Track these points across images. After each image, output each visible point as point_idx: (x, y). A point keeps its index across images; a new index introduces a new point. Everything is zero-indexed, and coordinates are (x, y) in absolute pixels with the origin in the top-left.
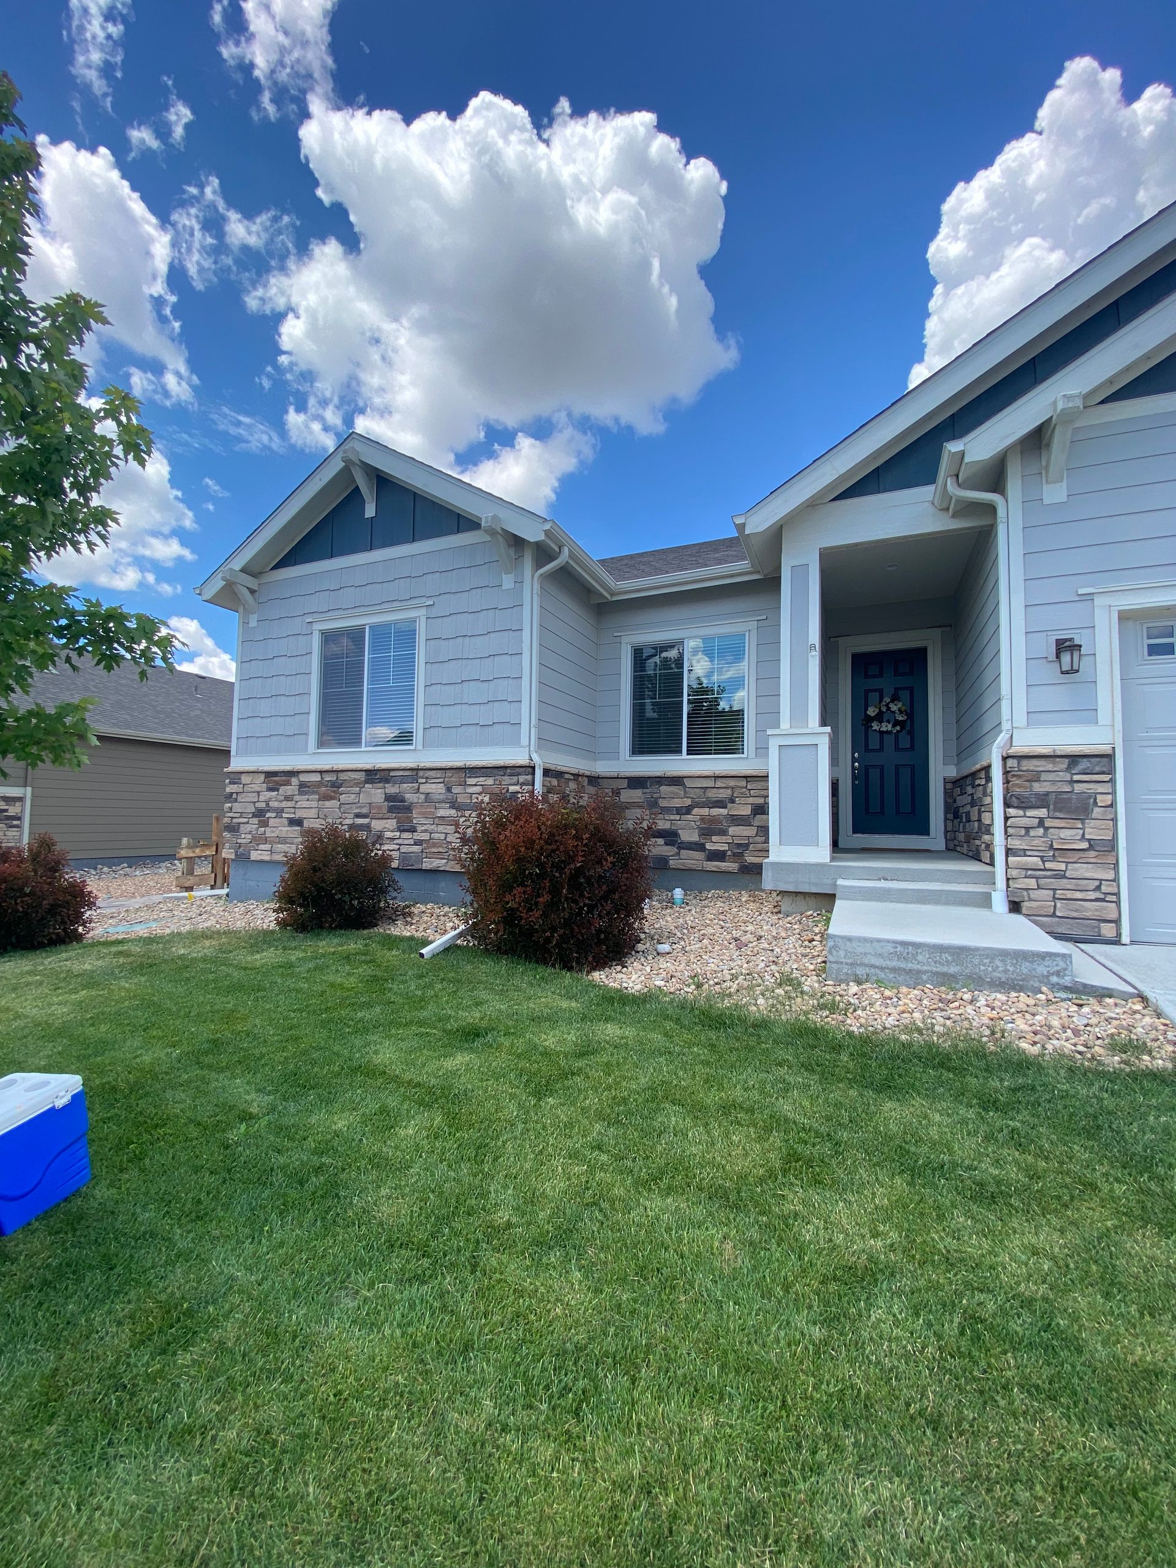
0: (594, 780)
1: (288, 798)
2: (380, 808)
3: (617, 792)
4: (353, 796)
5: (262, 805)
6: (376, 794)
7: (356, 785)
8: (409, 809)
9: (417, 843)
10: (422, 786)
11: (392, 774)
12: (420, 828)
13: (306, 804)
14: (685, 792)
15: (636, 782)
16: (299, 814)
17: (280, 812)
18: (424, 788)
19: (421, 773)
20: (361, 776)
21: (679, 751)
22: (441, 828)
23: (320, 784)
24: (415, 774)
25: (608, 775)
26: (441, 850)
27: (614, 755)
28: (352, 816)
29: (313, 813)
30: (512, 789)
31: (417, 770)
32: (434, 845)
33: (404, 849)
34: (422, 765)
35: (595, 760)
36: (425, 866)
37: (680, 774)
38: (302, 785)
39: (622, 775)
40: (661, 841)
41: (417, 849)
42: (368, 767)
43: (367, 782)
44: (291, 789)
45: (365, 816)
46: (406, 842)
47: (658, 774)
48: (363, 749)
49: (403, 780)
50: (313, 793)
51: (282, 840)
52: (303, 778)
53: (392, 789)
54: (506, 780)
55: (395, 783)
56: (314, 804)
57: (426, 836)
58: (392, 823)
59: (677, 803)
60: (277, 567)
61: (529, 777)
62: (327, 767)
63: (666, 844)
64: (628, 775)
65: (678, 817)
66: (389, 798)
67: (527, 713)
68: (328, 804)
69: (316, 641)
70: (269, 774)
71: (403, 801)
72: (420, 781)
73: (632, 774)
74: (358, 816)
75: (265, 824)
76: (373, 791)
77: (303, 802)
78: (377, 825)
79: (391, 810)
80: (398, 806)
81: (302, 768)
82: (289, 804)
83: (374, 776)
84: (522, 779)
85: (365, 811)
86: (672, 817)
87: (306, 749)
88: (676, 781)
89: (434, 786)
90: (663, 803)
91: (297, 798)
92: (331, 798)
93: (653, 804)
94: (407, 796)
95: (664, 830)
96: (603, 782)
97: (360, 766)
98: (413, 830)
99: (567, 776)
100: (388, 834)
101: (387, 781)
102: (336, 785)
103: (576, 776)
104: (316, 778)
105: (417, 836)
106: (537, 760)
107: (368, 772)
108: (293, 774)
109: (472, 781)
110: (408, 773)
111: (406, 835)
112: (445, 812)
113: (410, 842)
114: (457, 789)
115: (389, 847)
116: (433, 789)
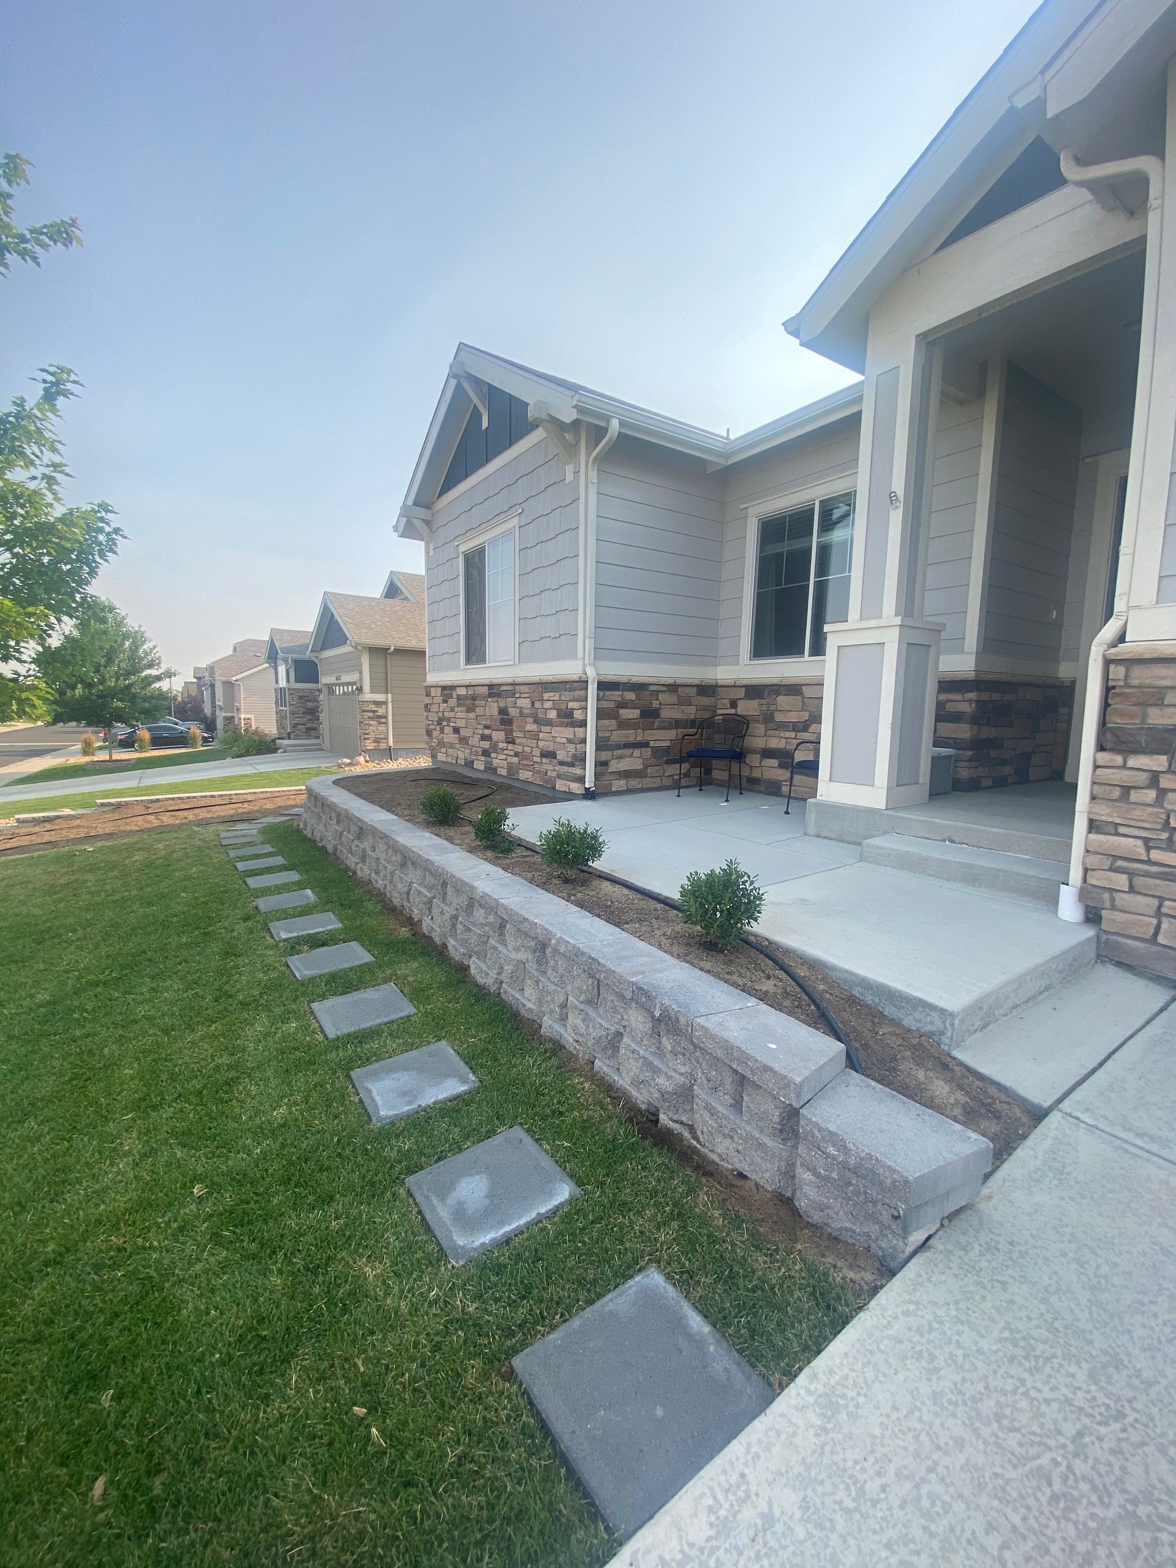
0: (707, 690)
1: (452, 710)
2: (496, 720)
3: (734, 704)
4: (482, 709)
5: (440, 715)
6: (494, 708)
7: (484, 698)
8: (510, 722)
9: (516, 754)
10: (519, 701)
11: (503, 688)
12: (517, 741)
13: (460, 715)
14: (803, 704)
15: (755, 691)
16: (458, 723)
17: (449, 720)
18: (519, 703)
19: (516, 688)
20: (485, 690)
21: (801, 652)
22: (529, 742)
23: (465, 697)
24: (514, 688)
25: (725, 683)
26: (530, 761)
27: (734, 659)
28: (482, 727)
29: (465, 723)
30: (571, 705)
31: (514, 684)
32: (525, 758)
33: (510, 759)
34: (519, 680)
35: (716, 666)
37: (798, 681)
38: (458, 698)
39: (738, 683)
40: (774, 762)
41: (515, 760)
42: (487, 682)
43: (490, 695)
44: (453, 702)
45: (488, 728)
46: (510, 753)
47: (775, 681)
48: (488, 665)
49: (507, 694)
50: (464, 705)
51: (451, 746)
52: (459, 691)
53: (502, 703)
54: (567, 695)
55: (503, 697)
56: (465, 715)
57: (519, 749)
58: (503, 735)
59: (793, 717)
60: (441, 494)
61: (582, 692)
62: (467, 683)
63: (781, 766)
64: (744, 682)
65: (793, 735)
67: (584, 623)
68: (470, 715)
69: (461, 561)
70: (444, 688)
71: (508, 714)
72: (519, 695)
73: (748, 682)
74: (486, 727)
75: (442, 731)
76: (492, 705)
77: (459, 713)
78: (496, 736)
79: (502, 722)
80: (505, 720)
81: (456, 683)
82: (451, 715)
83: (493, 690)
84: (577, 693)
85: (488, 722)
86: (788, 734)
87: (459, 667)
88: (793, 689)
89: (525, 700)
90: (779, 717)
91: (456, 709)
92: (472, 711)
93: (768, 718)
94: (510, 710)
95: (779, 750)
96: (722, 693)
97: (485, 681)
98: (513, 742)
99: (652, 688)
100: (501, 745)
101: (499, 695)
102: (474, 698)
103: (673, 688)
104: (462, 691)
105: (516, 748)
106: (591, 673)
107: (491, 686)
108: (453, 688)
109: (546, 696)
110: (510, 688)
111: (510, 746)
112: (531, 727)
113: (512, 753)
114: (537, 705)
115: (501, 757)
116: (524, 703)
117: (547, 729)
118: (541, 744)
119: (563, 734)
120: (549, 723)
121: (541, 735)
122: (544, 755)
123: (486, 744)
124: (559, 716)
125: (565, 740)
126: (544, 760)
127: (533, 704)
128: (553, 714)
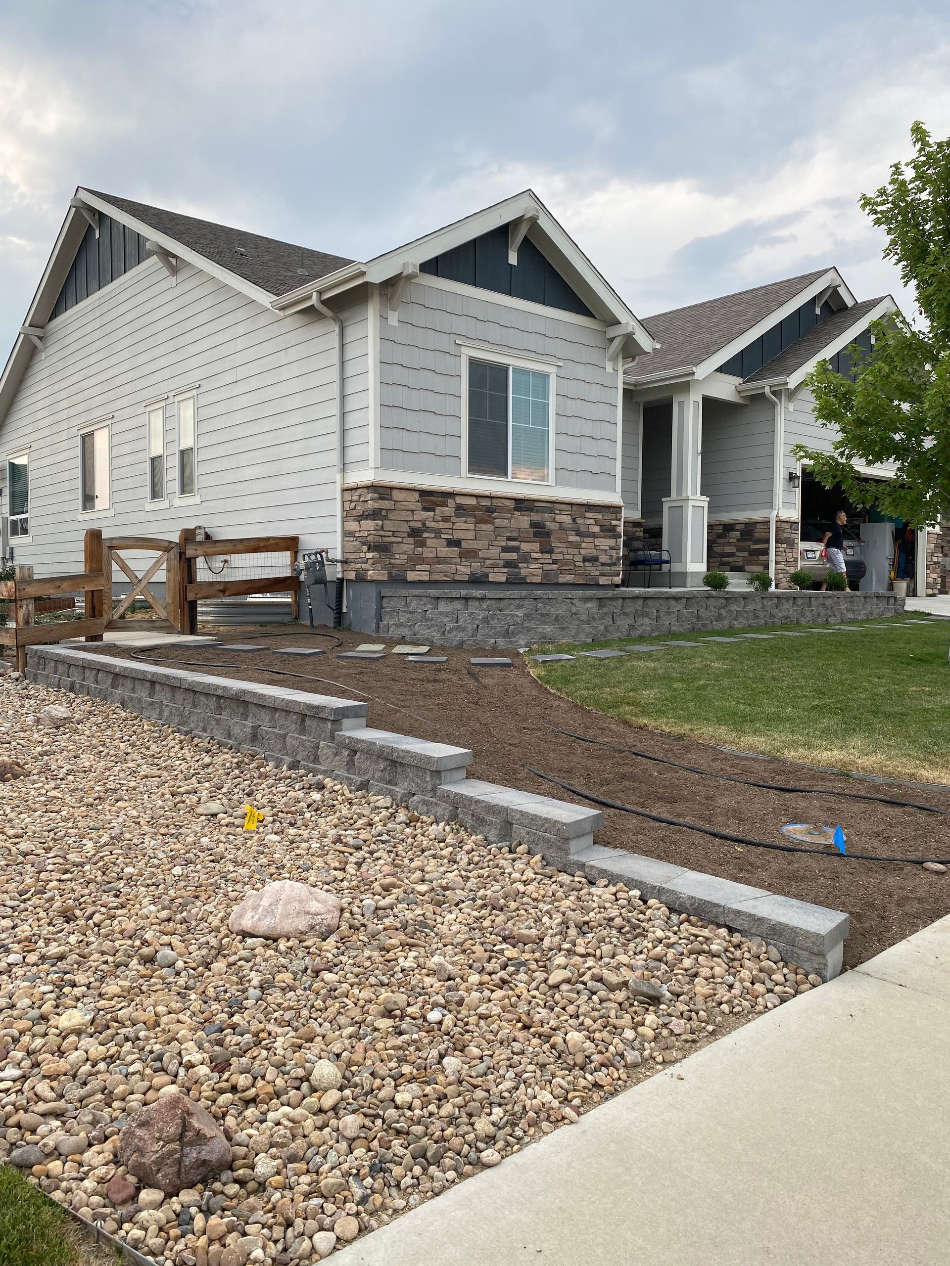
1: (445, 520)
2: (528, 532)
4: (506, 521)
5: (420, 523)
6: (523, 521)
7: (509, 511)
8: (548, 534)
9: (555, 562)
10: (557, 517)
11: (536, 504)
12: (556, 550)
13: (465, 526)
16: (457, 535)
17: (437, 532)
18: (559, 518)
19: (557, 506)
20: (510, 503)
22: (570, 550)
23: (474, 507)
24: (553, 505)
26: (570, 567)
28: (502, 539)
29: (471, 535)
30: (614, 523)
31: (552, 502)
32: (566, 564)
33: (546, 567)
34: (559, 500)
36: (562, 579)
38: (459, 508)
41: (555, 567)
42: (516, 496)
43: (516, 509)
44: (448, 510)
45: (514, 539)
46: (547, 561)
48: (510, 479)
49: (544, 510)
50: (470, 516)
51: (441, 561)
52: (460, 500)
53: (536, 517)
54: (610, 516)
55: (537, 512)
56: (472, 526)
57: (560, 557)
58: (536, 546)
62: (481, 493)
66: (534, 525)
68: (484, 527)
69: (464, 366)
70: (424, 493)
71: (544, 528)
72: (558, 512)
74: (509, 538)
75: (422, 543)
76: (521, 518)
77: (460, 524)
78: (525, 547)
79: (536, 535)
80: (540, 532)
81: (457, 490)
82: (446, 525)
83: (522, 505)
85: (514, 535)
87: (458, 474)
89: (565, 517)
91: (454, 519)
92: (487, 522)
94: (547, 524)
97: (509, 495)
98: (551, 552)
100: (534, 555)
101: (531, 510)
102: (490, 510)
104: (472, 501)
105: (554, 557)
107: (518, 501)
108: (451, 495)
109: (589, 515)
110: (548, 505)
111: (547, 556)
112: (573, 538)
113: (551, 561)
114: (579, 521)
115: (533, 566)
116: (566, 519)
117: (590, 540)
118: (583, 552)
119: (605, 543)
120: (594, 535)
121: (583, 545)
122: (585, 560)
123: (514, 556)
124: (601, 531)
125: (607, 548)
126: (587, 564)
127: (574, 520)
128: (596, 529)
